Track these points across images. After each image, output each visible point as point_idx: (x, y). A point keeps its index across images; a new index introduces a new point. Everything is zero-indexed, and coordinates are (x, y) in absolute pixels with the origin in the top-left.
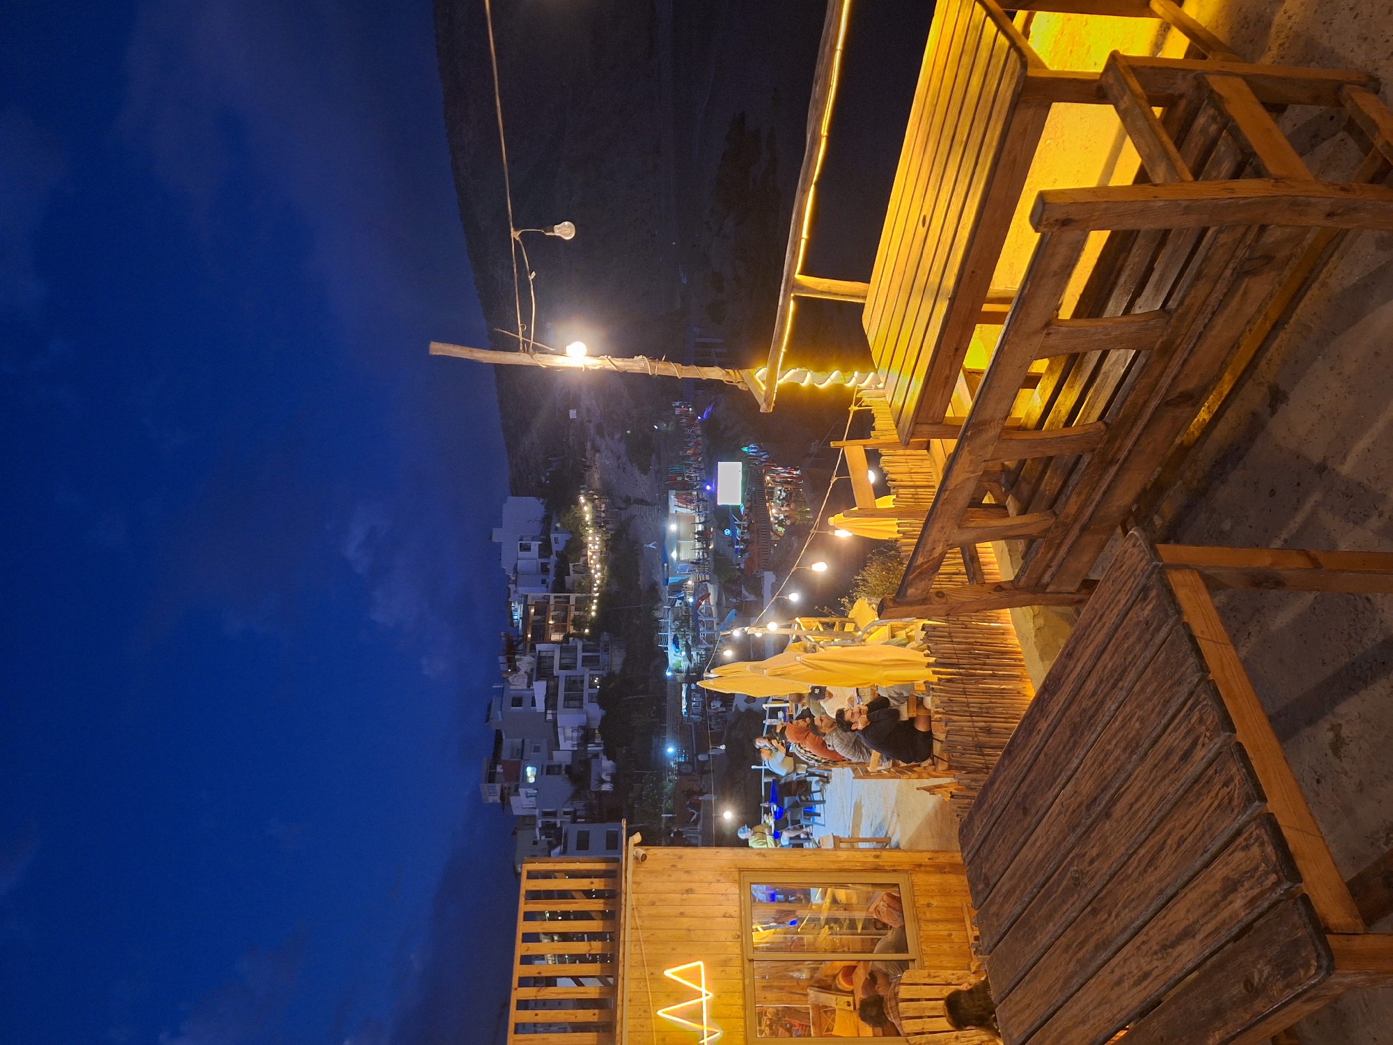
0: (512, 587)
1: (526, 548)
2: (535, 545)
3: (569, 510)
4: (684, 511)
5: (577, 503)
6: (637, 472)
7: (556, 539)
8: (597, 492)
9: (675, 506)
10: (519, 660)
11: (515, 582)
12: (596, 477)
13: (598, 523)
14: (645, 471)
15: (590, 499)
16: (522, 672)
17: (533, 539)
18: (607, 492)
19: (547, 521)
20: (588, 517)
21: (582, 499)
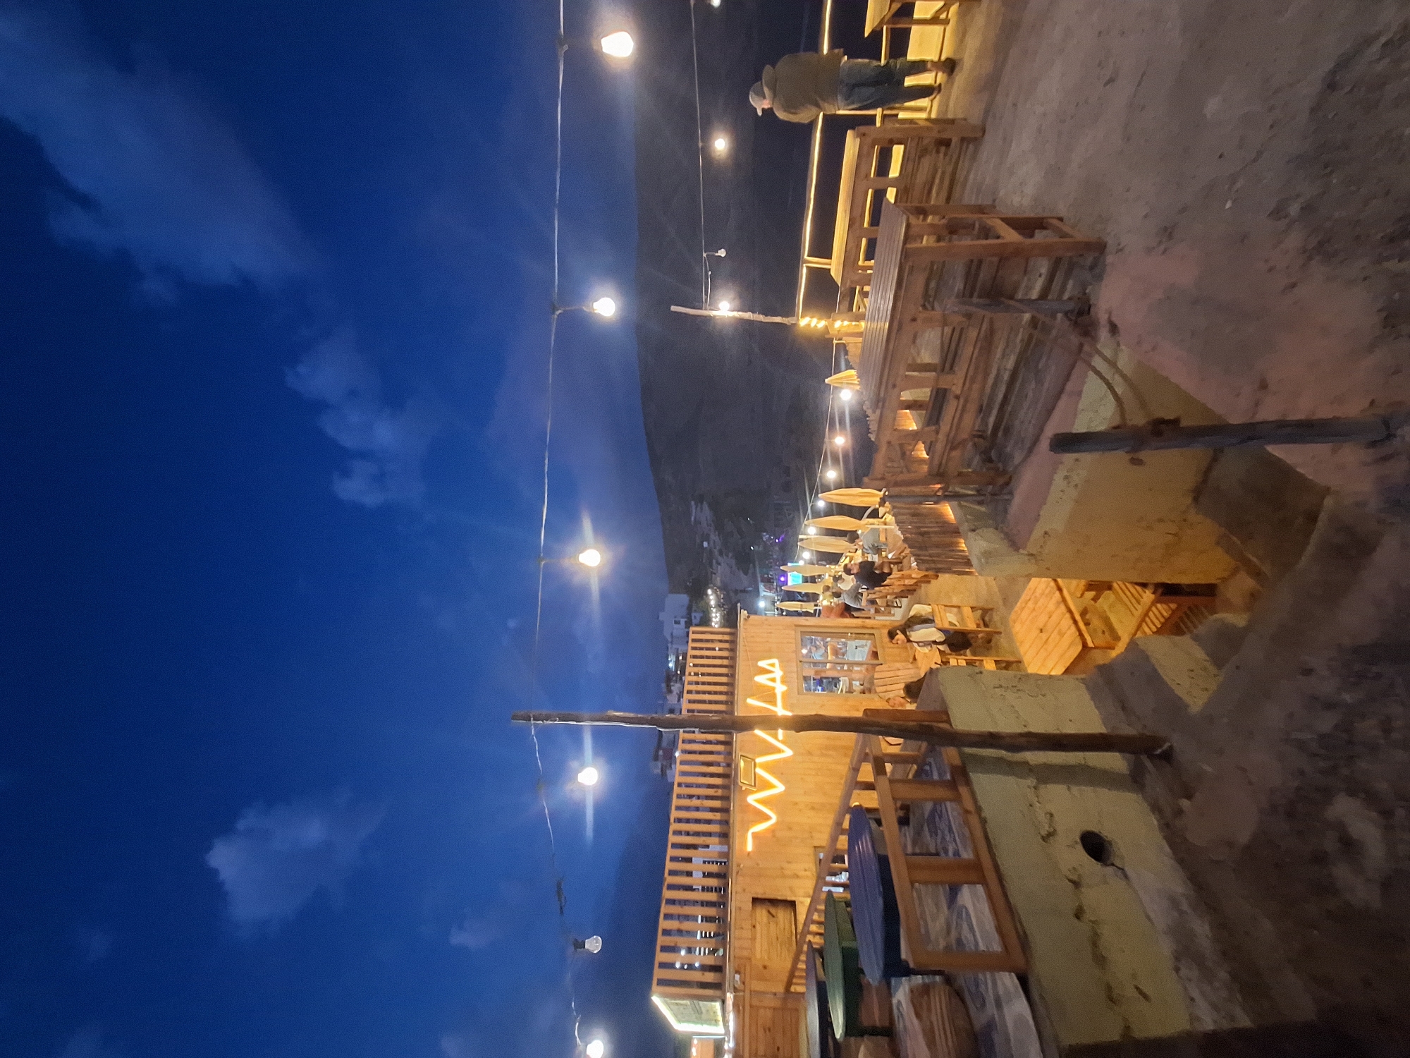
0: (669, 645)
1: (677, 622)
2: (683, 621)
3: (702, 599)
4: (769, 594)
5: (707, 595)
6: (742, 575)
7: (695, 617)
8: (719, 588)
9: (764, 591)
10: (673, 686)
11: (672, 643)
12: (718, 581)
13: (719, 606)
14: (746, 573)
15: (715, 592)
16: (675, 693)
17: (682, 617)
18: (724, 588)
19: (690, 609)
20: (713, 603)
21: (709, 592)
